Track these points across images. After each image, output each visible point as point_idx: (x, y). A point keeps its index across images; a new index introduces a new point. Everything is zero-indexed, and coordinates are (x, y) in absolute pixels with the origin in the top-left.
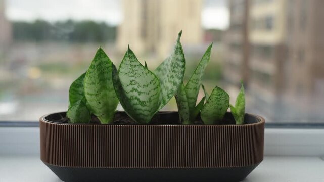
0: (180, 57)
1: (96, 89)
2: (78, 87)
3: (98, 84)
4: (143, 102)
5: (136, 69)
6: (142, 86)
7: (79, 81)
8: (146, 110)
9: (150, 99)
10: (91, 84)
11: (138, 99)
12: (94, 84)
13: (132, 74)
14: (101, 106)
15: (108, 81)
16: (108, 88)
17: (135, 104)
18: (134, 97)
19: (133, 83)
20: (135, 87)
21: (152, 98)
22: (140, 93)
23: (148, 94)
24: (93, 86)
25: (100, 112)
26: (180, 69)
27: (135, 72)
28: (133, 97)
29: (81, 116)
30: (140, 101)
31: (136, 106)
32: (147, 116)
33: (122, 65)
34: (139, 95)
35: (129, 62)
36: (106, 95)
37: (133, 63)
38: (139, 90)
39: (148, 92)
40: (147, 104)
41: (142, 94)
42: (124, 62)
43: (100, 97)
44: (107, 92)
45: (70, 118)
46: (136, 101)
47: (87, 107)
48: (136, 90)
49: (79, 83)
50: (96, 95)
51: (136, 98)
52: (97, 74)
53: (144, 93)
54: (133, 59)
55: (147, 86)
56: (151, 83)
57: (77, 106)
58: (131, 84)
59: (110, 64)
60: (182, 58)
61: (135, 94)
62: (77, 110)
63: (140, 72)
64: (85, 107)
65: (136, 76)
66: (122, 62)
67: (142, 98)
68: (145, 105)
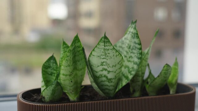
0: (137, 40)
1: (71, 70)
2: (47, 69)
3: (72, 65)
4: (110, 79)
5: (108, 52)
6: (111, 66)
7: (47, 63)
8: (111, 86)
9: (116, 76)
10: (67, 67)
11: (107, 77)
12: (69, 66)
13: (104, 57)
14: (72, 84)
15: (78, 62)
16: (78, 68)
17: (102, 81)
18: (103, 75)
19: (104, 64)
20: (106, 67)
21: (117, 75)
22: (109, 72)
23: (115, 72)
24: (68, 68)
25: (70, 89)
26: (138, 50)
27: (108, 54)
28: (101, 75)
29: (55, 95)
30: (108, 79)
31: (103, 83)
32: (111, 90)
33: (95, 49)
34: (108, 73)
35: (103, 47)
36: (76, 74)
37: (106, 48)
38: (109, 69)
39: (115, 71)
40: (113, 81)
41: (110, 73)
42: (98, 46)
43: (72, 76)
44: (78, 72)
45: (45, 96)
46: (104, 79)
47: (61, 86)
48: (106, 70)
49: (48, 65)
50: (70, 75)
51: (105, 76)
52: (72, 58)
53: (112, 72)
54: (108, 44)
55: (115, 66)
56: (118, 63)
57: (53, 86)
58: (102, 65)
59: (81, 48)
60: (139, 42)
61: (105, 73)
62: (53, 90)
63: (111, 54)
64: (60, 87)
65: (108, 58)
66: (96, 47)
67: (110, 76)
68: (112, 82)
